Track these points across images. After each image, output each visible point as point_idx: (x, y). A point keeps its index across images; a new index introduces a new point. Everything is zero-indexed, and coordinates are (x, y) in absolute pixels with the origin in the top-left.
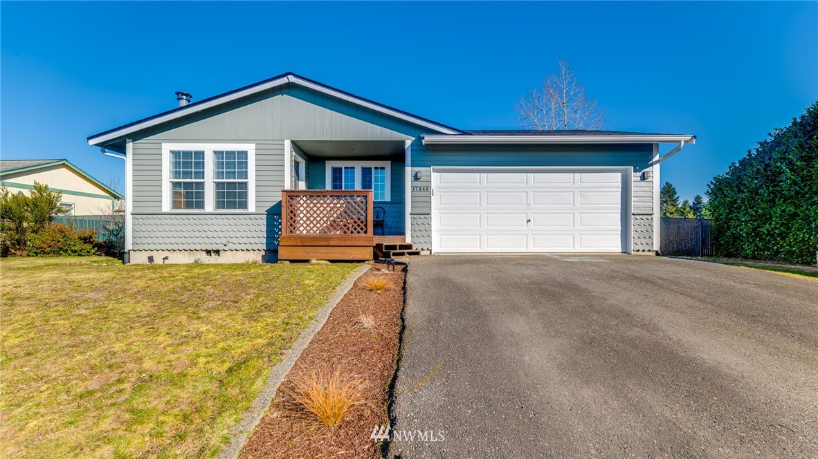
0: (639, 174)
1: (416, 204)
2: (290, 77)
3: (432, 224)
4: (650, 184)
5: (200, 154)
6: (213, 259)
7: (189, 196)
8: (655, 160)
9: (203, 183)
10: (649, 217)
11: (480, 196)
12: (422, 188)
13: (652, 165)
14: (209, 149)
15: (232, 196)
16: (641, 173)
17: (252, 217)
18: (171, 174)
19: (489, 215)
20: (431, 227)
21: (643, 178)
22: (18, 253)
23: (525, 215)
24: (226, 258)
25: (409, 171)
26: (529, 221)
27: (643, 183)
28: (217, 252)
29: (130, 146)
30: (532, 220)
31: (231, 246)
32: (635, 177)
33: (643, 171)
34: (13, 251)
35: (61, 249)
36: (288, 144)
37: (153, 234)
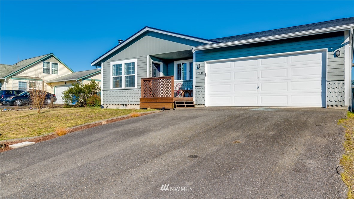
0: (333, 53)
1: (198, 81)
2: (147, 28)
3: (205, 91)
4: (342, 59)
5: (121, 65)
6: (125, 108)
7: (118, 82)
8: (345, 42)
9: (122, 77)
10: (341, 82)
11: (231, 74)
12: (201, 73)
13: (344, 45)
14: (123, 62)
15: (130, 82)
16: (335, 52)
17: (136, 90)
18: (113, 74)
19: (235, 85)
20: (204, 93)
21: (336, 56)
22: (85, 106)
23: (256, 84)
24: (128, 107)
25: (195, 65)
26: (258, 88)
27: (336, 59)
28: (126, 105)
29: (102, 64)
30: (260, 87)
31: (130, 103)
32: (329, 55)
33: (336, 50)
34: (84, 105)
35: (95, 104)
36: (148, 57)
37: (108, 98)
